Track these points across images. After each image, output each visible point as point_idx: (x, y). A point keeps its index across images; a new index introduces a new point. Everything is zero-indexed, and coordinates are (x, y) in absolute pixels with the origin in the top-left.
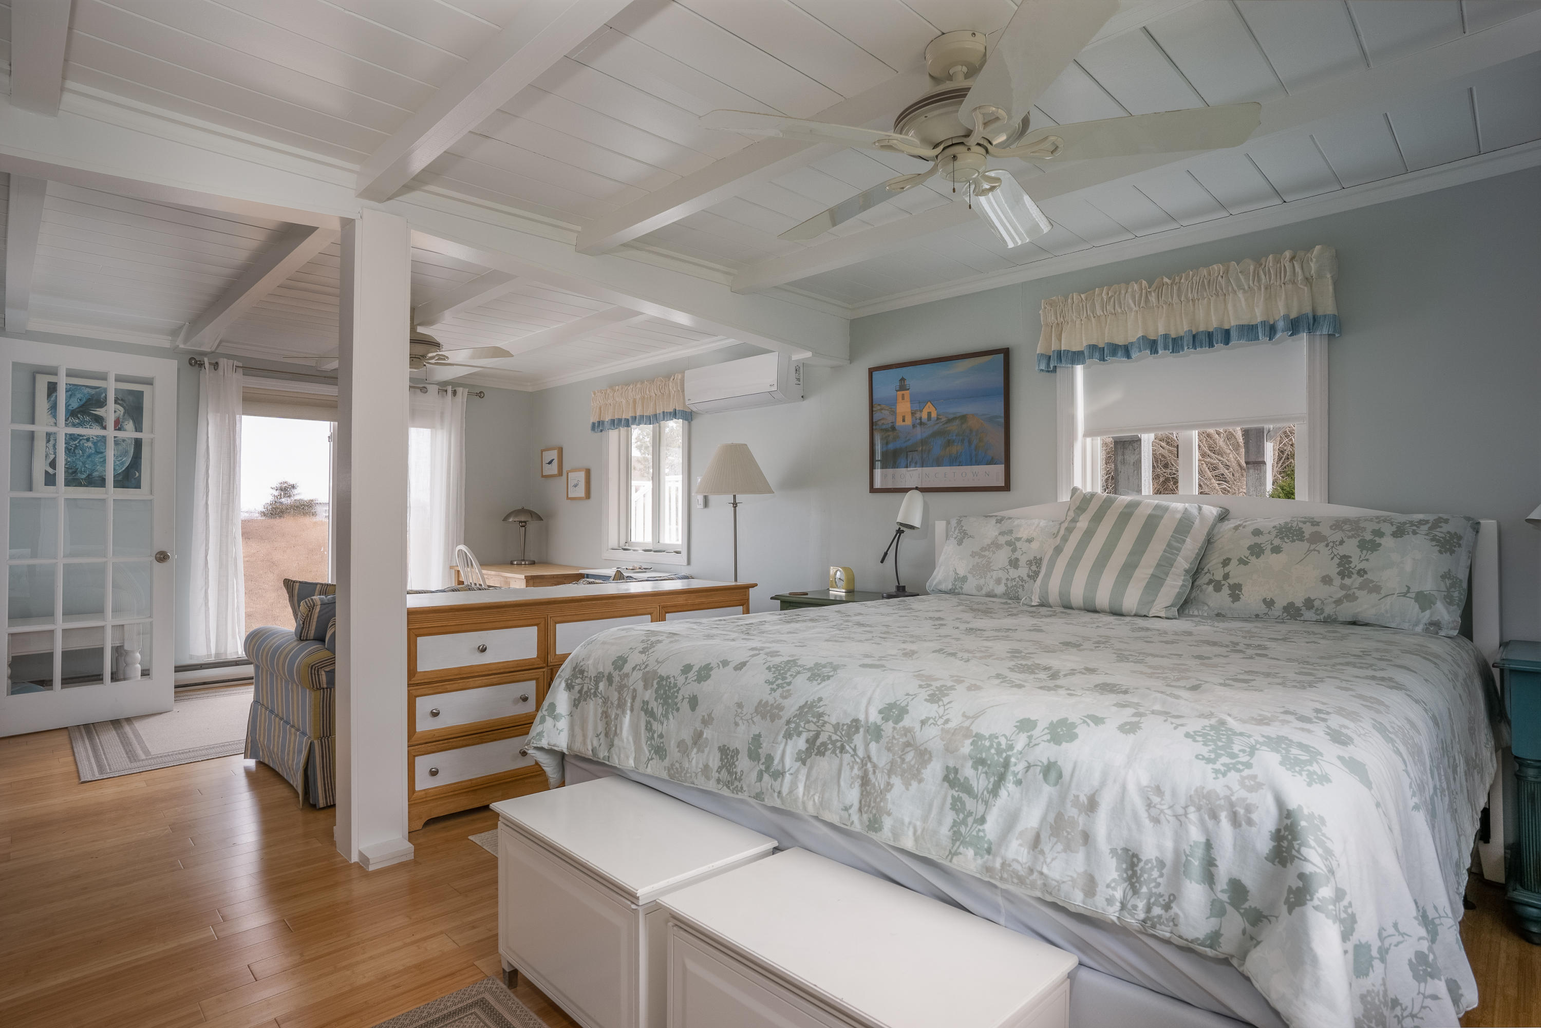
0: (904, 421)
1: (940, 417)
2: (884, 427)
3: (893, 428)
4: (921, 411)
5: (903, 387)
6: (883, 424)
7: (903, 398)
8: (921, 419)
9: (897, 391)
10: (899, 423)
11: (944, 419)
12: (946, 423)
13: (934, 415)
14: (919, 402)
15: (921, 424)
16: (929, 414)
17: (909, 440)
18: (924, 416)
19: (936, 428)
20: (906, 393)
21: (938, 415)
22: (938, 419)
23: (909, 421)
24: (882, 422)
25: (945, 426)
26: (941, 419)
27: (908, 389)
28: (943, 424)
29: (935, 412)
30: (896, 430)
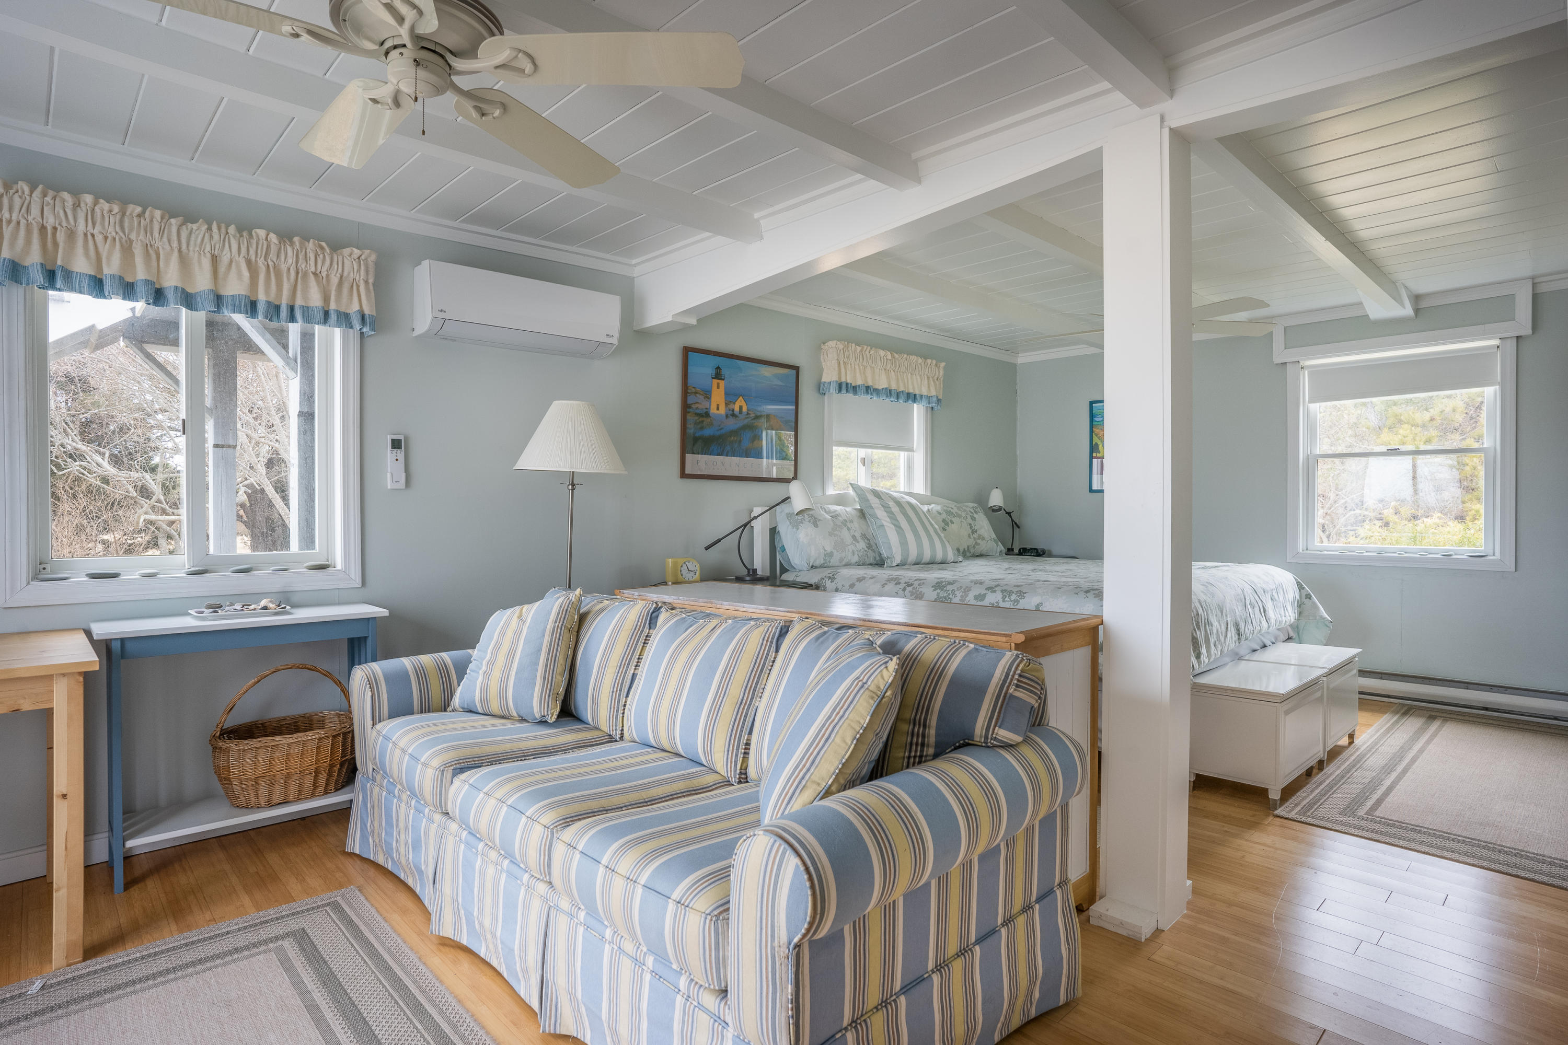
0: (718, 409)
1: (750, 412)
2: (698, 411)
3: (707, 415)
4: (734, 403)
5: (718, 375)
6: (697, 408)
7: (718, 387)
8: (733, 410)
9: (713, 378)
10: (713, 410)
11: (752, 415)
12: (754, 419)
13: (745, 409)
14: (731, 396)
15: (733, 415)
16: (741, 407)
17: (721, 429)
18: (737, 409)
19: (746, 421)
20: (722, 383)
21: (748, 410)
22: (748, 414)
23: (722, 411)
24: (697, 405)
25: (754, 421)
26: (750, 414)
27: (723, 380)
28: (753, 419)
29: (746, 407)
30: (710, 417)
